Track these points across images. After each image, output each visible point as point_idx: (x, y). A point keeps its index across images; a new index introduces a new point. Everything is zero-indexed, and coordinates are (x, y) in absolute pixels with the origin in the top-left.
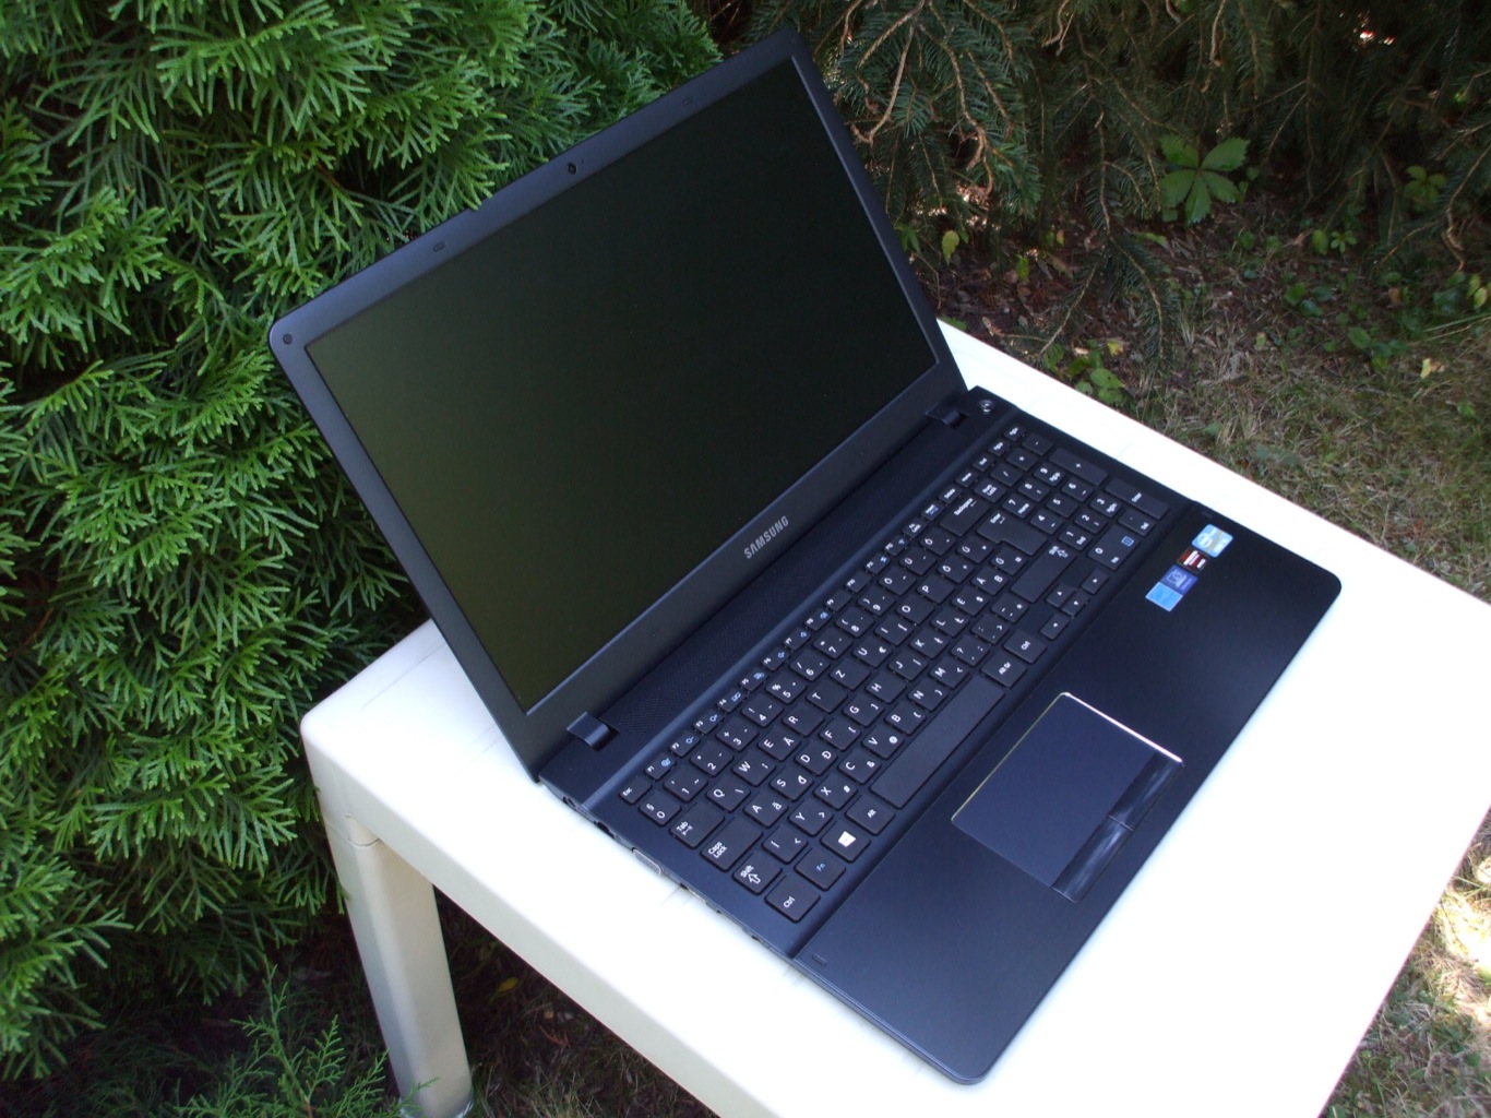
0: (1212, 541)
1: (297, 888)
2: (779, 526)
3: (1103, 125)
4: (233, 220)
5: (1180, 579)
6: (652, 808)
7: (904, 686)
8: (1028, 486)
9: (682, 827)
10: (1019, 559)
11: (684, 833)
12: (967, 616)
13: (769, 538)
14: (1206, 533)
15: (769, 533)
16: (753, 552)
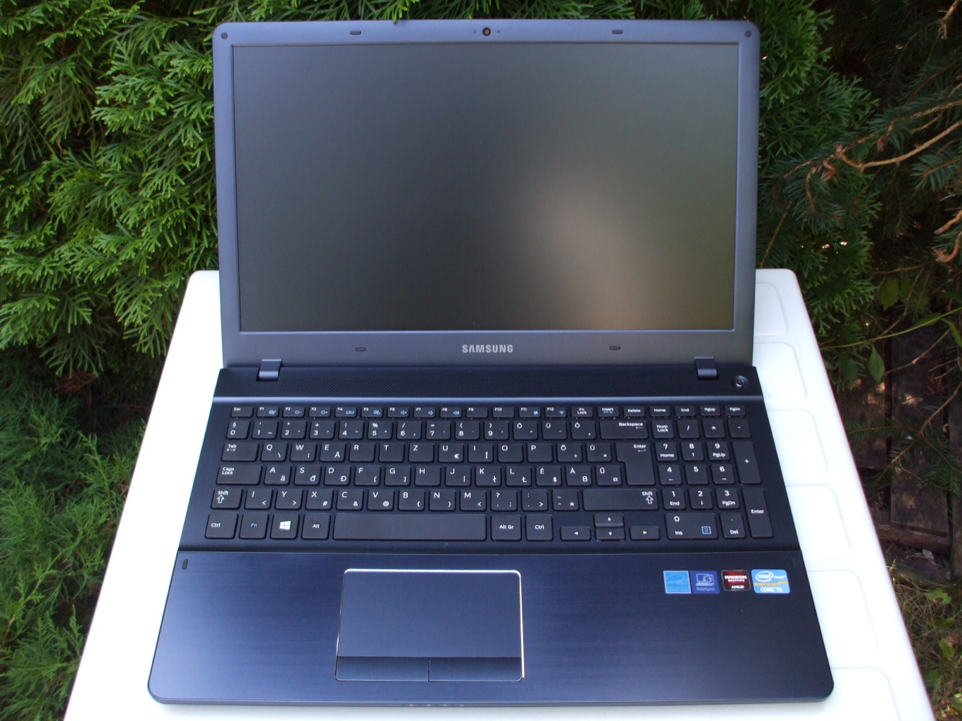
0: (771, 582)
2: (503, 349)
5: (706, 583)
7: (437, 484)
8: (692, 446)
9: (232, 447)
10: (615, 479)
11: (228, 450)
12: (533, 483)
13: (489, 351)
14: (775, 575)
15: (491, 348)
16: (470, 351)
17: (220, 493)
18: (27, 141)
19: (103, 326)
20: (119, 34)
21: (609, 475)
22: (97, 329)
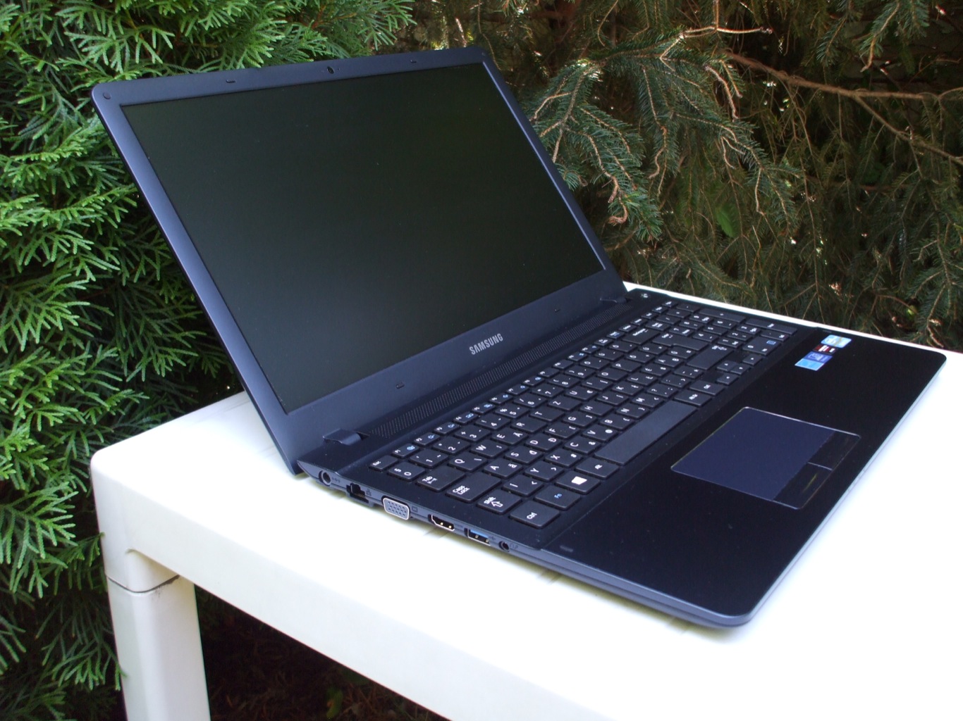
1: (79, 667)
2: (496, 339)
3: (691, 276)
4: (73, 37)
6: (400, 471)
7: (612, 407)
9: (428, 479)
10: (690, 351)
11: (430, 483)
13: (488, 345)
15: (488, 342)
16: (477, 352)
17: (487, 502)
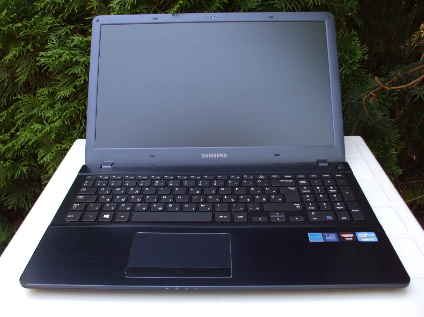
0: (367, 237)
2: (222, 156)
5: (332, 237)
7: (187, 202)
8: (318, 188)
9: (84, 189)
10: (280, 200)
11: (82, 190)
12: (237, 201)
13: (215, 157)
14: (369, 234)
15: (216, 155)
16: (206, 157)
17: (75, 205)
18: (9, 94)
19: (34, 188)
20: (53, 34)
21: (276, 198)
22: (31, 189)
